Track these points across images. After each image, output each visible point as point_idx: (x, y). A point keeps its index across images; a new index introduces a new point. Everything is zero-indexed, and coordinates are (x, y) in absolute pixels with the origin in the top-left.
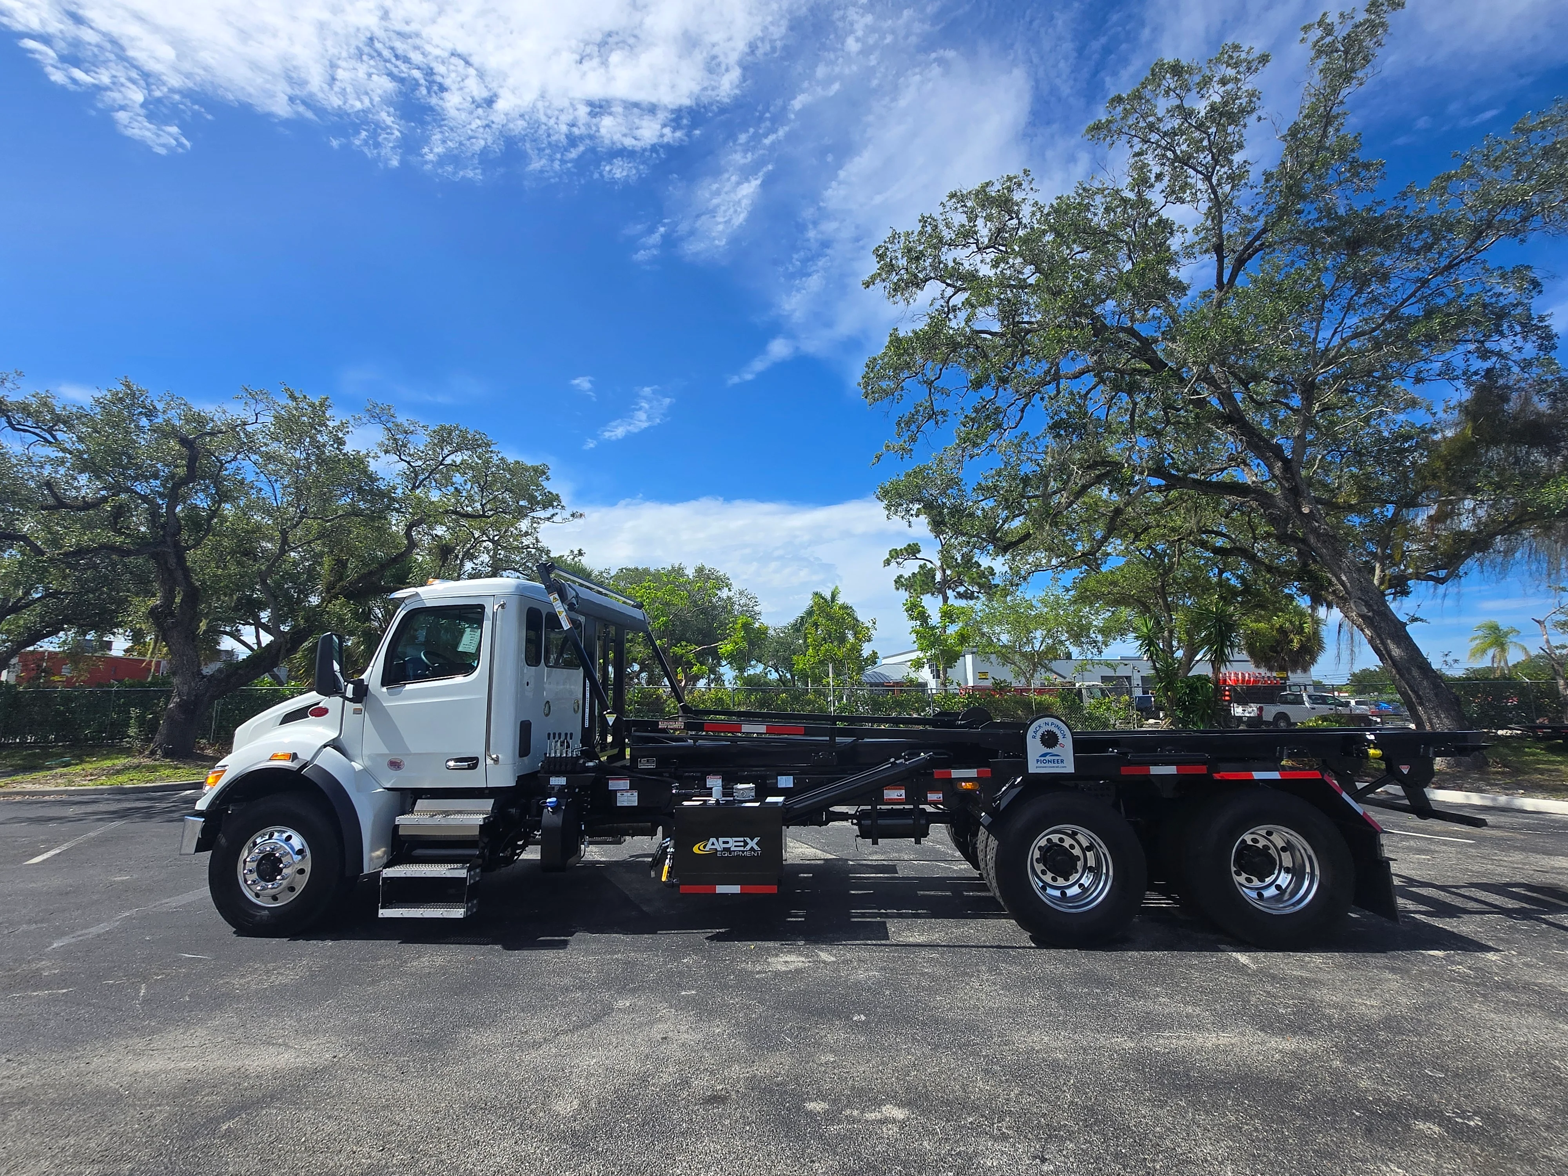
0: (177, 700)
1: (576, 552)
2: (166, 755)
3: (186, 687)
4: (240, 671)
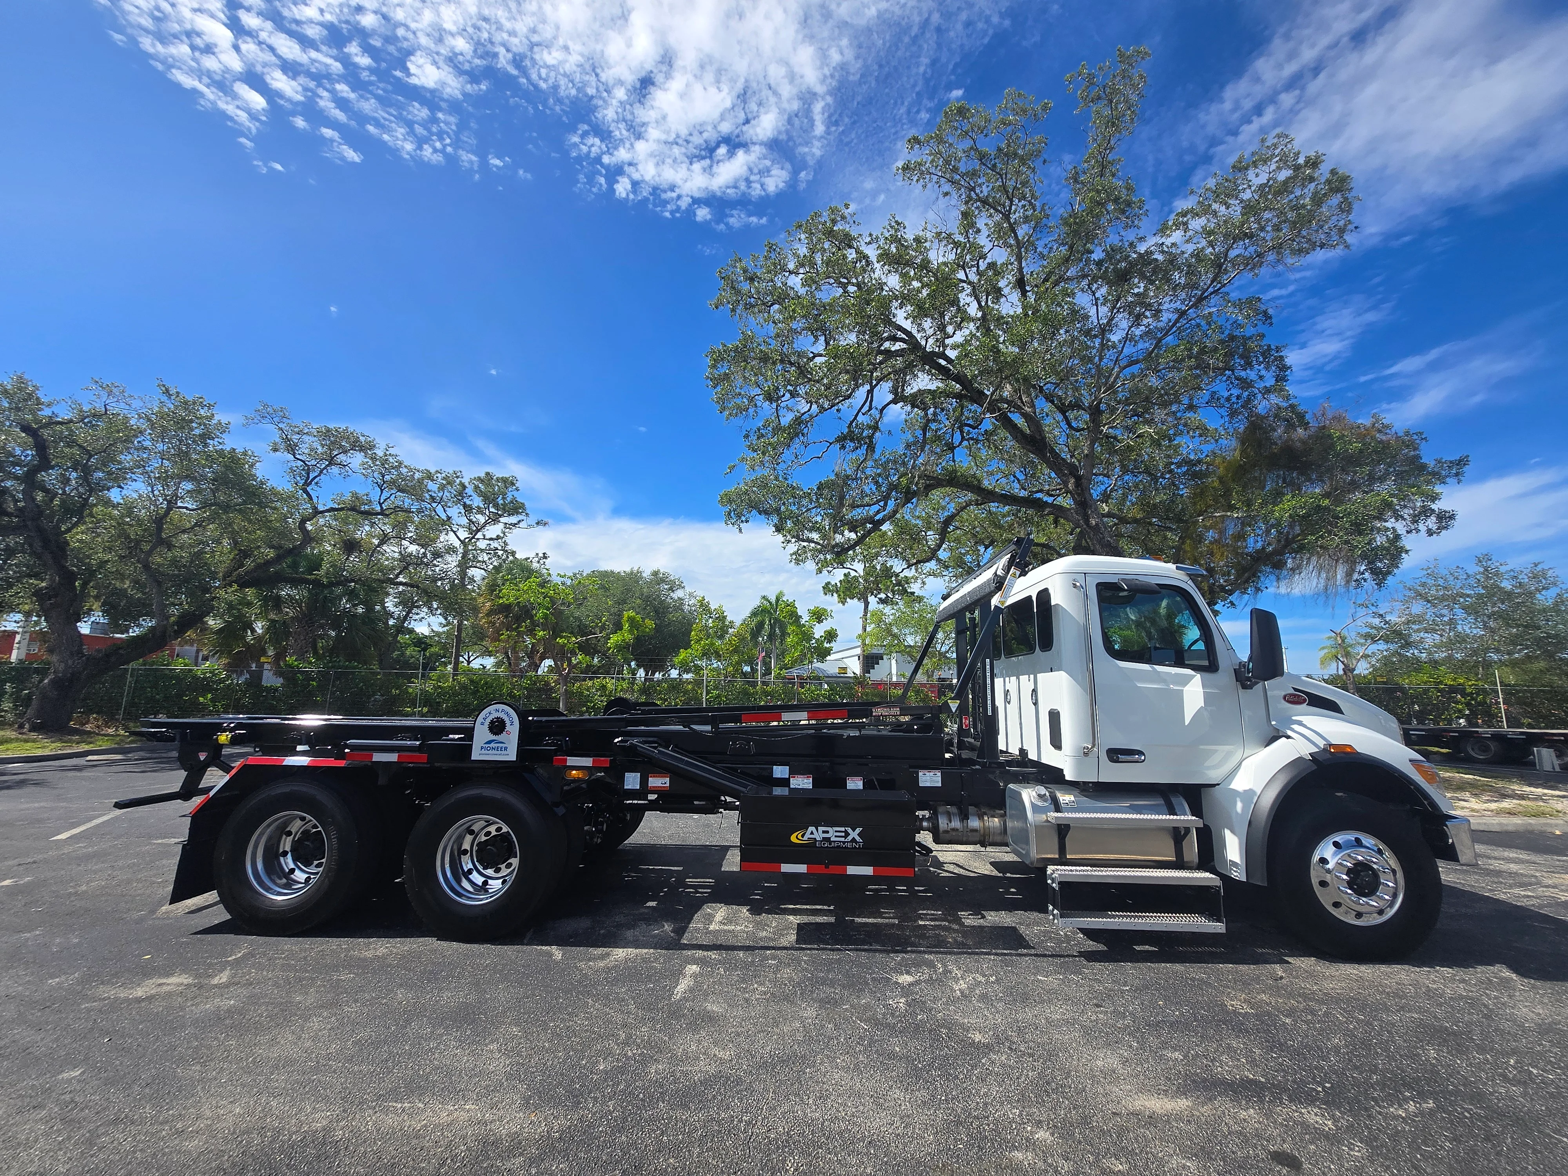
0: (52, 676)
2: (33, 729)
3: (63, 665)
4: (121, 651)
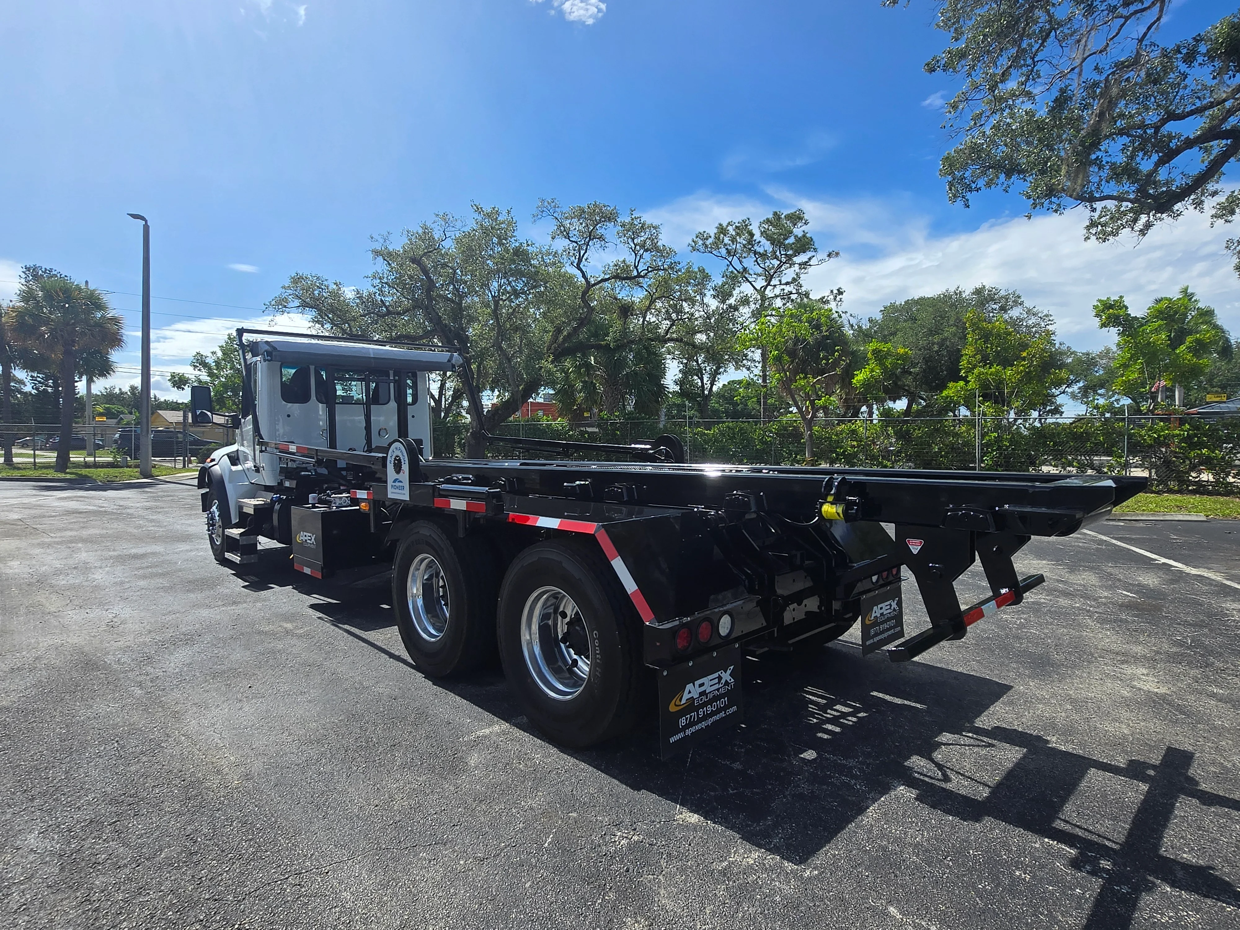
1: (835, 292)
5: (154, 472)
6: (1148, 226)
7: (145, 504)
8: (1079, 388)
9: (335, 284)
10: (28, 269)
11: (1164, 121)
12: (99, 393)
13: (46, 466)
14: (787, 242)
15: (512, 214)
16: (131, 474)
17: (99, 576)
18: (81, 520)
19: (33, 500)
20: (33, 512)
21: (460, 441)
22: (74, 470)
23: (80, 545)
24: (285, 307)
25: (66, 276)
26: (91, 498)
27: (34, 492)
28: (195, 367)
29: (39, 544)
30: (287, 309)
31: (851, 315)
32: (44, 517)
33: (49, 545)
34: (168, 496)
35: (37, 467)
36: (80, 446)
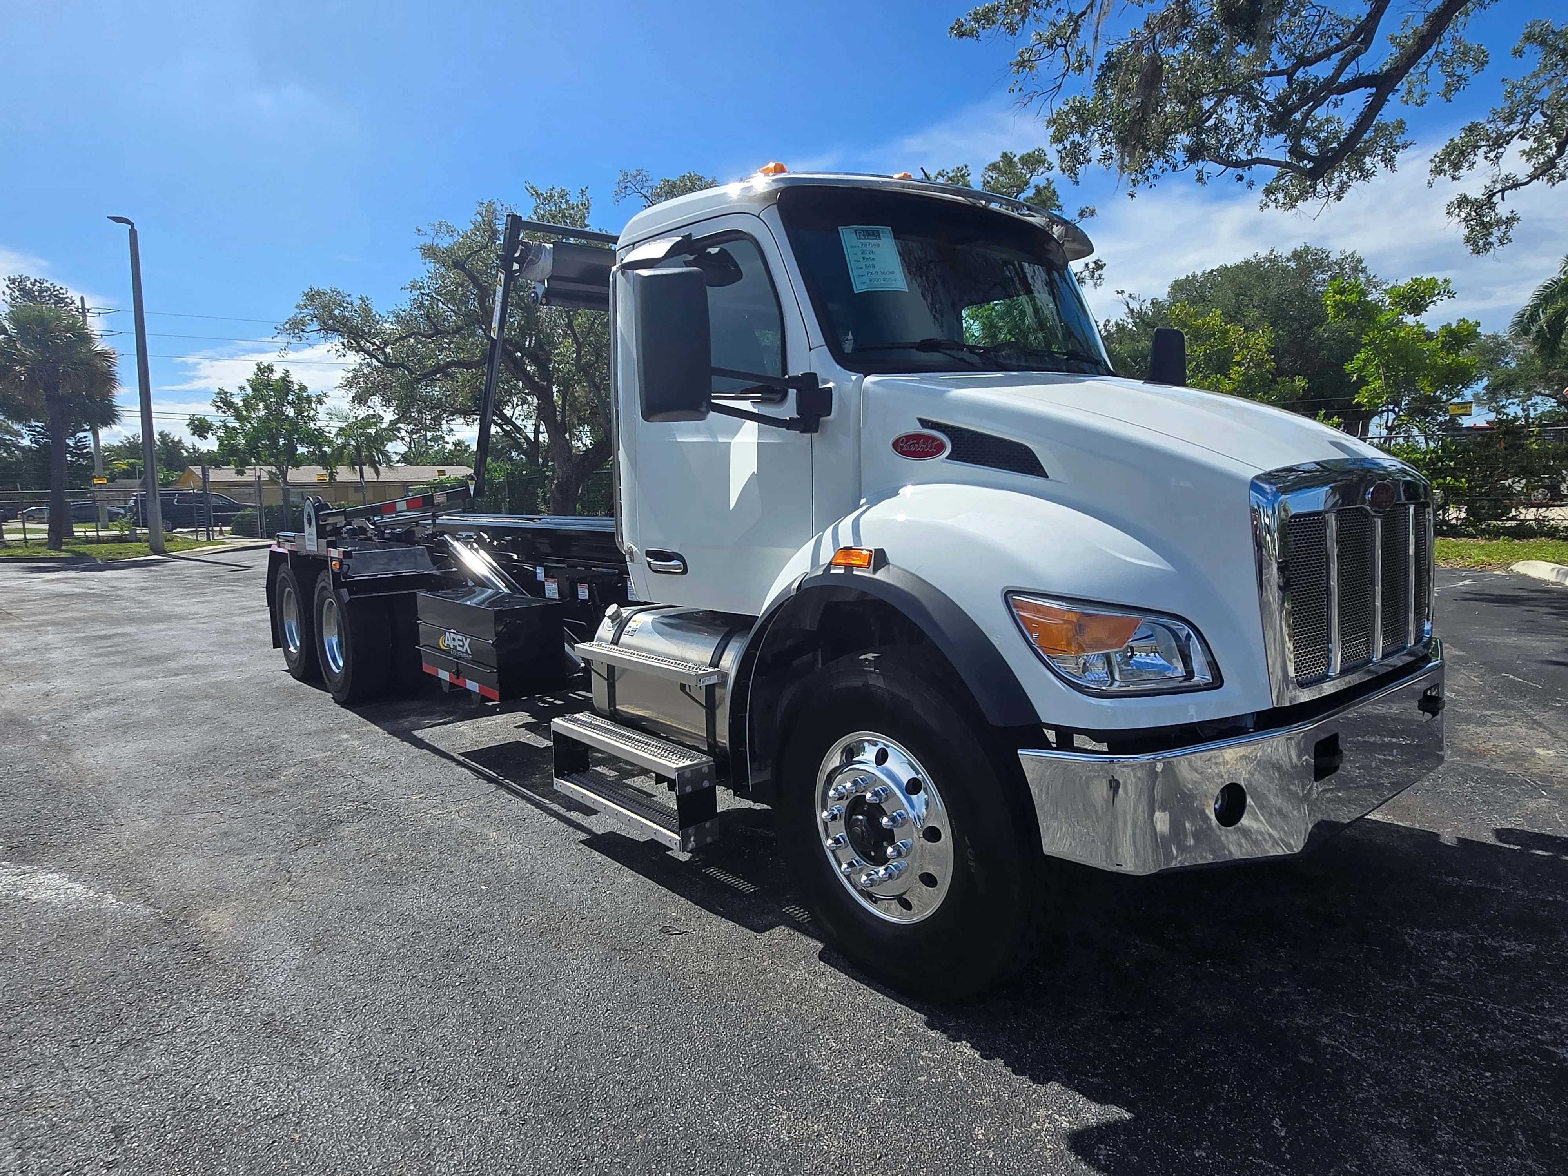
5: (167, 546)
6: (1343, 187)
7: (142, 584)
8: (1485, 388)
9: (361, 299)
10: (13, 281)
11: (1295, 67)
12: (120, 444)
13: (40, 544)
14: (1022, 196)
15: (588, 194)
16: (140, 551)
17: (54, 656)
18: (63, 603)
19: (16, 583)
20: (11, 596)
21: (544, 496)
22: (70, 547)
23: (50, 628)
24: (303, 331)
25: (61, 288)
26: (83, 579)
27: (21, 575)
28: (219, 407)
29: (6, 628)
30: (305, 334)
31: (1130, 296)
32: (23, 601)
33: (18, 629)
34: (173, 575)
35: (29, 545)
36: (89, 516)
